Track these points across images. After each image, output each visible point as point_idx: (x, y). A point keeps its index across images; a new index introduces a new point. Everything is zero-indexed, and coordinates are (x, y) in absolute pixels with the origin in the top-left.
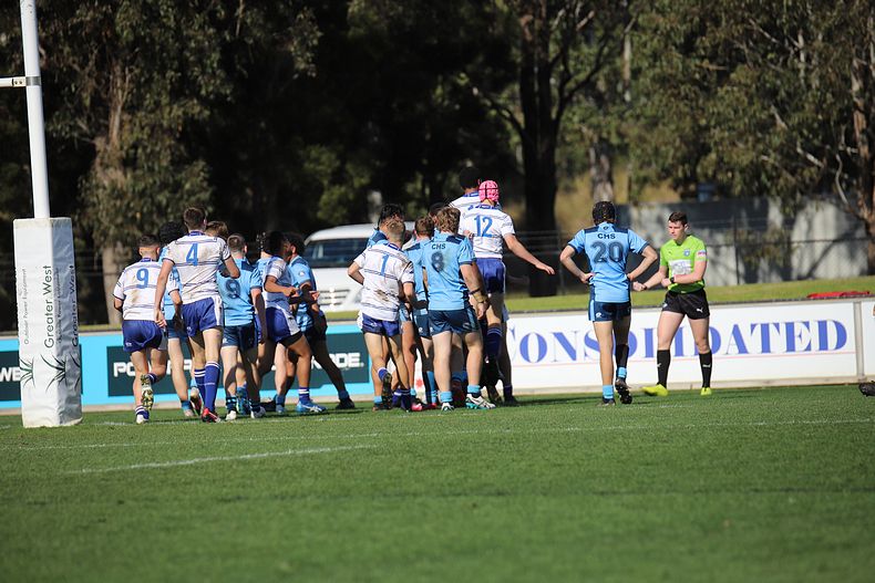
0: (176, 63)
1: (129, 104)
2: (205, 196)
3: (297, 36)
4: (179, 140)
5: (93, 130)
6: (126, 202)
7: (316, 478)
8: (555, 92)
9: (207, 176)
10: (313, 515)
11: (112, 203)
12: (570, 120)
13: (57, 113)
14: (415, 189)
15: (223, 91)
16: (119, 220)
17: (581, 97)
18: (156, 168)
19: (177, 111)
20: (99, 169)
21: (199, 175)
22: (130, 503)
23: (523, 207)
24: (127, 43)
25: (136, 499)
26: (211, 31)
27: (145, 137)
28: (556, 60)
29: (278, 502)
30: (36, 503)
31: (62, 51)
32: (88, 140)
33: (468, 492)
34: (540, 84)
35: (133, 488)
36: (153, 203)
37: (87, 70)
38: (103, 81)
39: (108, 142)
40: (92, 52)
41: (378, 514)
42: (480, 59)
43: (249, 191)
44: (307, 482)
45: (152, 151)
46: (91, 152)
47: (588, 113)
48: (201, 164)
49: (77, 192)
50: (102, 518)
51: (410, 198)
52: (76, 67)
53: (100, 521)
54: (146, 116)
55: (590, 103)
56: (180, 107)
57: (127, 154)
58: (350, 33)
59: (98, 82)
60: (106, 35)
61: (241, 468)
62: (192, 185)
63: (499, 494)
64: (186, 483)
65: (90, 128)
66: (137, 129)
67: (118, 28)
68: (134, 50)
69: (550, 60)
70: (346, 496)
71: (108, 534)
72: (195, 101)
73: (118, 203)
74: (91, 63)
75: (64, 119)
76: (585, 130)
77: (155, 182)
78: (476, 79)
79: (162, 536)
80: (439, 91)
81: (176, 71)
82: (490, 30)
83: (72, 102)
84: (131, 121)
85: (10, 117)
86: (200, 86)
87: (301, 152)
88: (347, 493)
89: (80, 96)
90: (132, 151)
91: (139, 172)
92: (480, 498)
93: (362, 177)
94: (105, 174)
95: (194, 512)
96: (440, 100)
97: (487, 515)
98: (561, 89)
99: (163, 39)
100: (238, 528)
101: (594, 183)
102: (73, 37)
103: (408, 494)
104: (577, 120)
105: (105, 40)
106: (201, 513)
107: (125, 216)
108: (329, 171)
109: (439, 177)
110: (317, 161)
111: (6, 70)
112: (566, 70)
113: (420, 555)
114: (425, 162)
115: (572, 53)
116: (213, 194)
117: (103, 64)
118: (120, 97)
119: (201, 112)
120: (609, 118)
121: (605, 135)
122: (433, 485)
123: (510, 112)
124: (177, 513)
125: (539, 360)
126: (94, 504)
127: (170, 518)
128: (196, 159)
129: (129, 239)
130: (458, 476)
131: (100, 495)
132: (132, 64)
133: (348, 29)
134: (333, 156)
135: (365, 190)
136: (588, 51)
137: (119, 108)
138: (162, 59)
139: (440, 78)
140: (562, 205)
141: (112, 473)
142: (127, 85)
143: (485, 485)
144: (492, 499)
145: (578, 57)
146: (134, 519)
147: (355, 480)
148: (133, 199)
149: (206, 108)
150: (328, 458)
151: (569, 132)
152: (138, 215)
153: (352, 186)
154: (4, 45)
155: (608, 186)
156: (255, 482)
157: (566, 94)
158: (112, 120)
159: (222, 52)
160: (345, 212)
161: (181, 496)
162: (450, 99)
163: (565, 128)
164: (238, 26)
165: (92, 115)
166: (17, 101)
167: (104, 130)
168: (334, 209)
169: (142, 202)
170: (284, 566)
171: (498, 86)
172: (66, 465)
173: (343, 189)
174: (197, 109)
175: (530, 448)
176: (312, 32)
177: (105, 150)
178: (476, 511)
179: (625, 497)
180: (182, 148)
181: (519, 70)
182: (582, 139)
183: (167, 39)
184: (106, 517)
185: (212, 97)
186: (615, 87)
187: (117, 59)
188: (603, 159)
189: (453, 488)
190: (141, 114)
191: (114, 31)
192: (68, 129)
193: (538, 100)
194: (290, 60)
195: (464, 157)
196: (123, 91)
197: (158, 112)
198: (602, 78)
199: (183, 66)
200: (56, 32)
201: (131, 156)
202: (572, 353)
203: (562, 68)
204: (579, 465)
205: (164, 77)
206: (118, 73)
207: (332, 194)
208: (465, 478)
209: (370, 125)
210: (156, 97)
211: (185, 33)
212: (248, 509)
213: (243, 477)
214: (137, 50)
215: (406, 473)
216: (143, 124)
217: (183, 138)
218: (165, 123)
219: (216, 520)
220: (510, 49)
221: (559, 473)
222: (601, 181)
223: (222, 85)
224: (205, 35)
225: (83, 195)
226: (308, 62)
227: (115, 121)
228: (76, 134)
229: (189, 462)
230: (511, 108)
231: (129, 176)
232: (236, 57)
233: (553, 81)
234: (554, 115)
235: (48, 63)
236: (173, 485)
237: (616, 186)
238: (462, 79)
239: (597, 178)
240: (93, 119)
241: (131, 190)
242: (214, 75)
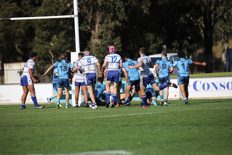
0: (113, 11)
1: (101, 22)
2: (120, 46)
3: (144, 4)
4: (113, 32)
5: (91, 29)
6: (99, 47)
7: (148, 121)
8: (213, 19)
9: (120, 41)
10: (147, 130)
11: (96, 48)
12: (217, 26)
13: (82, 24)
14: (175, 45)
15: (125, 18)
16: (98, 52)
17: (220, 20)
18: (107, 39)
19: (113, 24)
20: (92, 39)
21: (118, 41)
22: (100, 126)
23: (204, 49)
24: (100, 6)
25: (101, 125)
26: (122, 3)
27: (105, 31)
28: (213, 10)
29: (138, 126)
30: (76, 126)
31: (83, 8)
32: (90, 31)
33: (188, 125)
34: (209, 17)
35: (101, 122)
36: (106, 48)
37: (90, 13)
38: (94, 16)
39: (95, 32)
40: (91, 8)
41: (165, 130)
42: (193, 10)
43: (131, 45)
44: (146, 122)
45: (106, 34)
46: (90, 34)
47: (222, 24)
48: (119, 38)
49: (86, 45)
50: (93, 130)
51: (173, 47)
52: (87, 12)
53: (92, 131)
54: (105, 25)
55: (222, 22)
56: (114, 23)
57: (100, 35)
58: (159, 3)
59: (93, 16)
60: (95, 4)
61: (129, 117)
62: (117, 43)
63: (197, 125)
64: (114, 121)
65: (90, 28)
66: (102, 28)
67: (98, 2)
68: (102, 7)
69: (212, 10)
70: (156, 125)
71: (94, 134)
72: (118, 21)
73: (97, 48)
74: (91, 11)
75: (84, 26)
76: (221, 29)
77: (107, 42)
78: (192, 15)
79: (108, 135)
80: (182, 18)
81: (113, 13)
82: (196, 2)
83: (86, 21)
84: (101, 26)
85: (70, 25)
86: (119, 17)
87: (145, 35)
88: (156, 124)
89: (88, 20)
90: (101, 34)
91: (103, 40)
92: (192, 126)
93: (161, 41)
94: (94, 40)
95: (116, 129)
96: (182, 21)
97: (193, 131)
98: (214, 18)
99: (110, 5)
100: (128, 133)
101: (223, 43)
102: (87, 4)
103: (172, 125)
104: (218, 26)
105: (95, 5)
106: (118, 129)
107: (99, 51)
108: (152, 39)
109: (181, 41)
110: (149, 37)
111: (69, 13)
112: (216, 12)
113: (175, 141)
114: (178, 37)
115: (218, 8)
116: (122, 46)
117: (94, 12)
118: (98, 20)
119: (119, 24)
120: (227, 26)
121: (226, 30)
122: (179, 123)
123: (201, 24)
124: (112, 129)
125: (207, 90)
126: (91, 126)
127: (110, 130)
128: (118, 36)
129: (100, 57)
130: (186, 120)
131: (92, 124)
132: (101, 11)
133: (158, 2)
134: (153, 36)
135: (162, 45)
136: (222, 8)
137: (98, 23)
138: (109, 10)
139: (182, 15)
140: (214, 49)
141: (95, 118)
142: (100, 17)
143: (193, 123)
144: (195, 127)
145: (219, 9)
146: (101, 130)
147: (159, 121)
148: (101, 47)
149: (120, 23)
150: (151, 115)
151: (216, 30)
152: (102, 51)
153: (158, 44)
154: (69, 6)
155: (227, 44)
156: (132, 121)
157: (216, 19)
158: (96, 26)
159: (125, 8)
160: (156, 50)
161: (113, 125)
162: (185, 21)
163: (215, 28)
164: (129, 1)
165: (91, 25)
166: (72, 21)
167: (94, 29)
168: (154, 50)
169: (103, 48)
170: (140, 143)
171: (197, 17)
172: (83, 116)
173: (156, 44)
174: (118, 23)
175: (205, 113)
176: (149, 3)
177: (94, 34)
178: (190, 130)
179: (231, 127)
180: (114, 33)
181: (203, 13)
182: (220, 31)
183: (111, 5)
184: (94, 130)
185: (122, 20)
186: (229, 17)
187: (98, 10)
188: (225, 36)
189: (184, 124)
190: (103, 25)
191: (97, 3)
192: (85, 28)
193: (208, 21)
194: (143, 10)
195: (188, 36)
196: (99, 18)
197: (108, 24)
198: (225, 15)
199: (115, 12)
200: (82, 3)
201: (101, 35)
202: (216, 88)
203: (215, 12)
204: (218, 118)
205: (110, 15)
206: (98, 14)
207: (153, 46)
208: (188, 121)
209: (163, 27)
210: (107, 20)
211: (115, 3)
212: (130, 128)
213: (129, 120)
214: (103, 8)
215: (172, 119)
216: (104, 27)
217: (114, 31)
218: (110, 27)
219: (122, 131)
220: (201, 7)
221: (213, 120)
222: (225, 42)
223: (125, 17)
224: (120, 4)
225: (88, 46)
226: (147, 11)
227: (97, 26)
228: (87, 30)
229: (115, 116)
230: (201, 23)
231: (100, 41)
232: (128, 9)
233: (212, 16)
234: (212, 25)
235: (80, 11)
236: (111, 122)
237: (229, 44)
238: (188, 15)
239: (224, 42)
240: (91, 26)
241: (101, 44)
242: (123, 14)
